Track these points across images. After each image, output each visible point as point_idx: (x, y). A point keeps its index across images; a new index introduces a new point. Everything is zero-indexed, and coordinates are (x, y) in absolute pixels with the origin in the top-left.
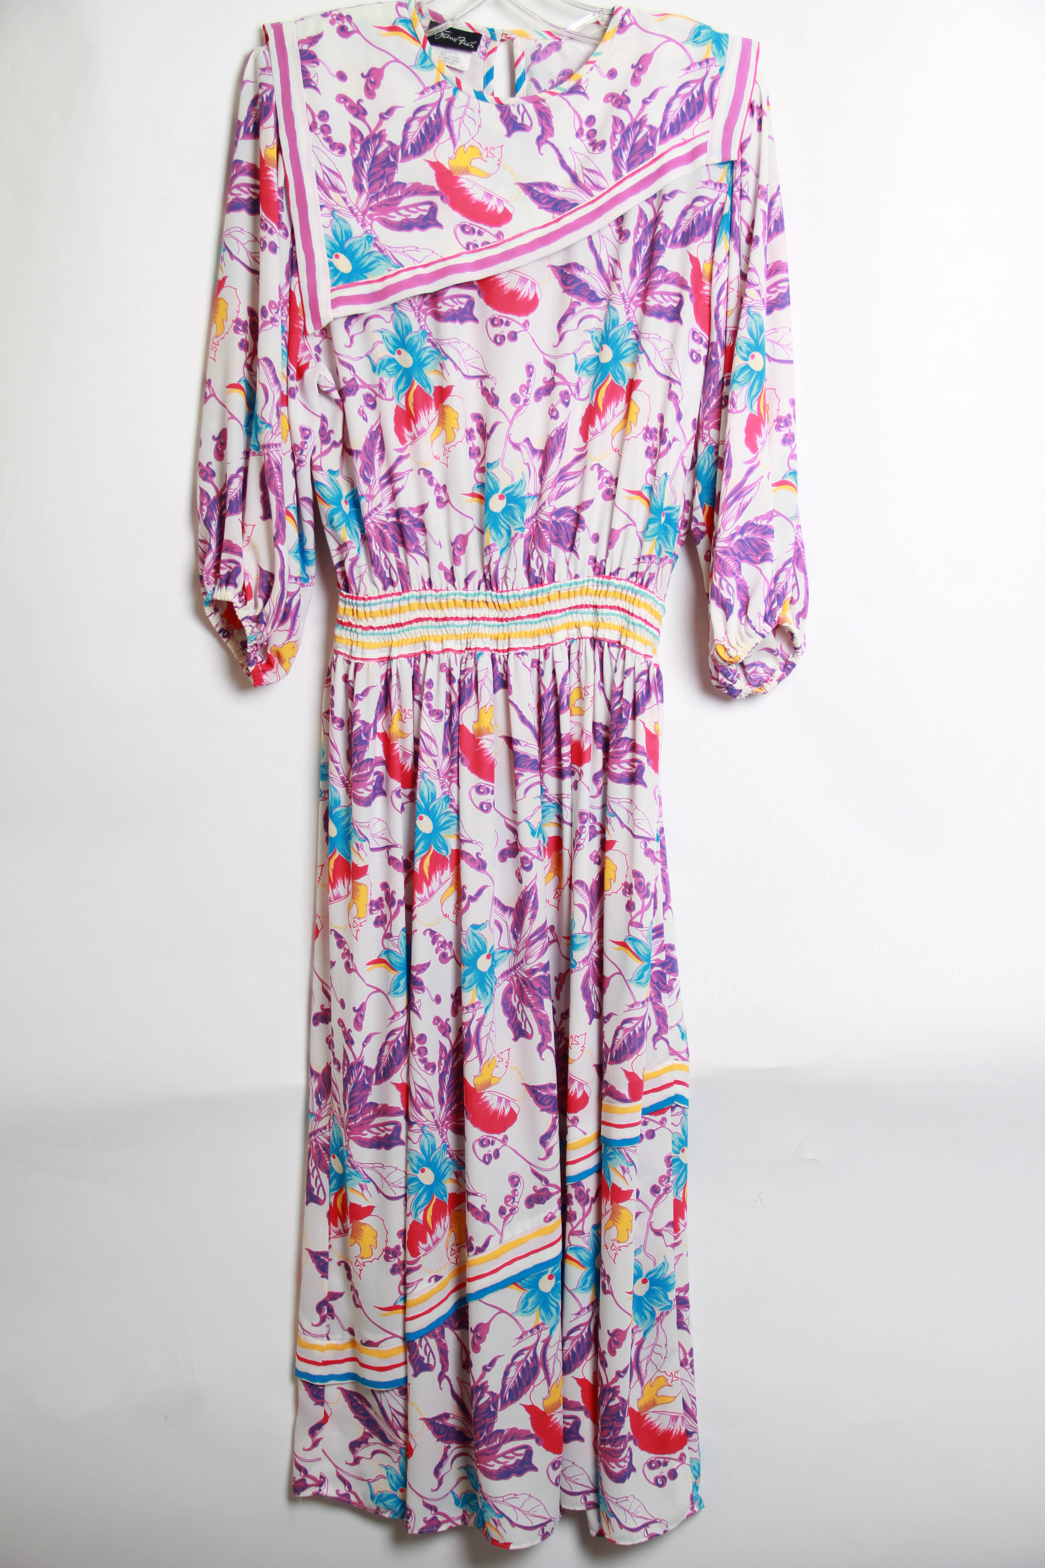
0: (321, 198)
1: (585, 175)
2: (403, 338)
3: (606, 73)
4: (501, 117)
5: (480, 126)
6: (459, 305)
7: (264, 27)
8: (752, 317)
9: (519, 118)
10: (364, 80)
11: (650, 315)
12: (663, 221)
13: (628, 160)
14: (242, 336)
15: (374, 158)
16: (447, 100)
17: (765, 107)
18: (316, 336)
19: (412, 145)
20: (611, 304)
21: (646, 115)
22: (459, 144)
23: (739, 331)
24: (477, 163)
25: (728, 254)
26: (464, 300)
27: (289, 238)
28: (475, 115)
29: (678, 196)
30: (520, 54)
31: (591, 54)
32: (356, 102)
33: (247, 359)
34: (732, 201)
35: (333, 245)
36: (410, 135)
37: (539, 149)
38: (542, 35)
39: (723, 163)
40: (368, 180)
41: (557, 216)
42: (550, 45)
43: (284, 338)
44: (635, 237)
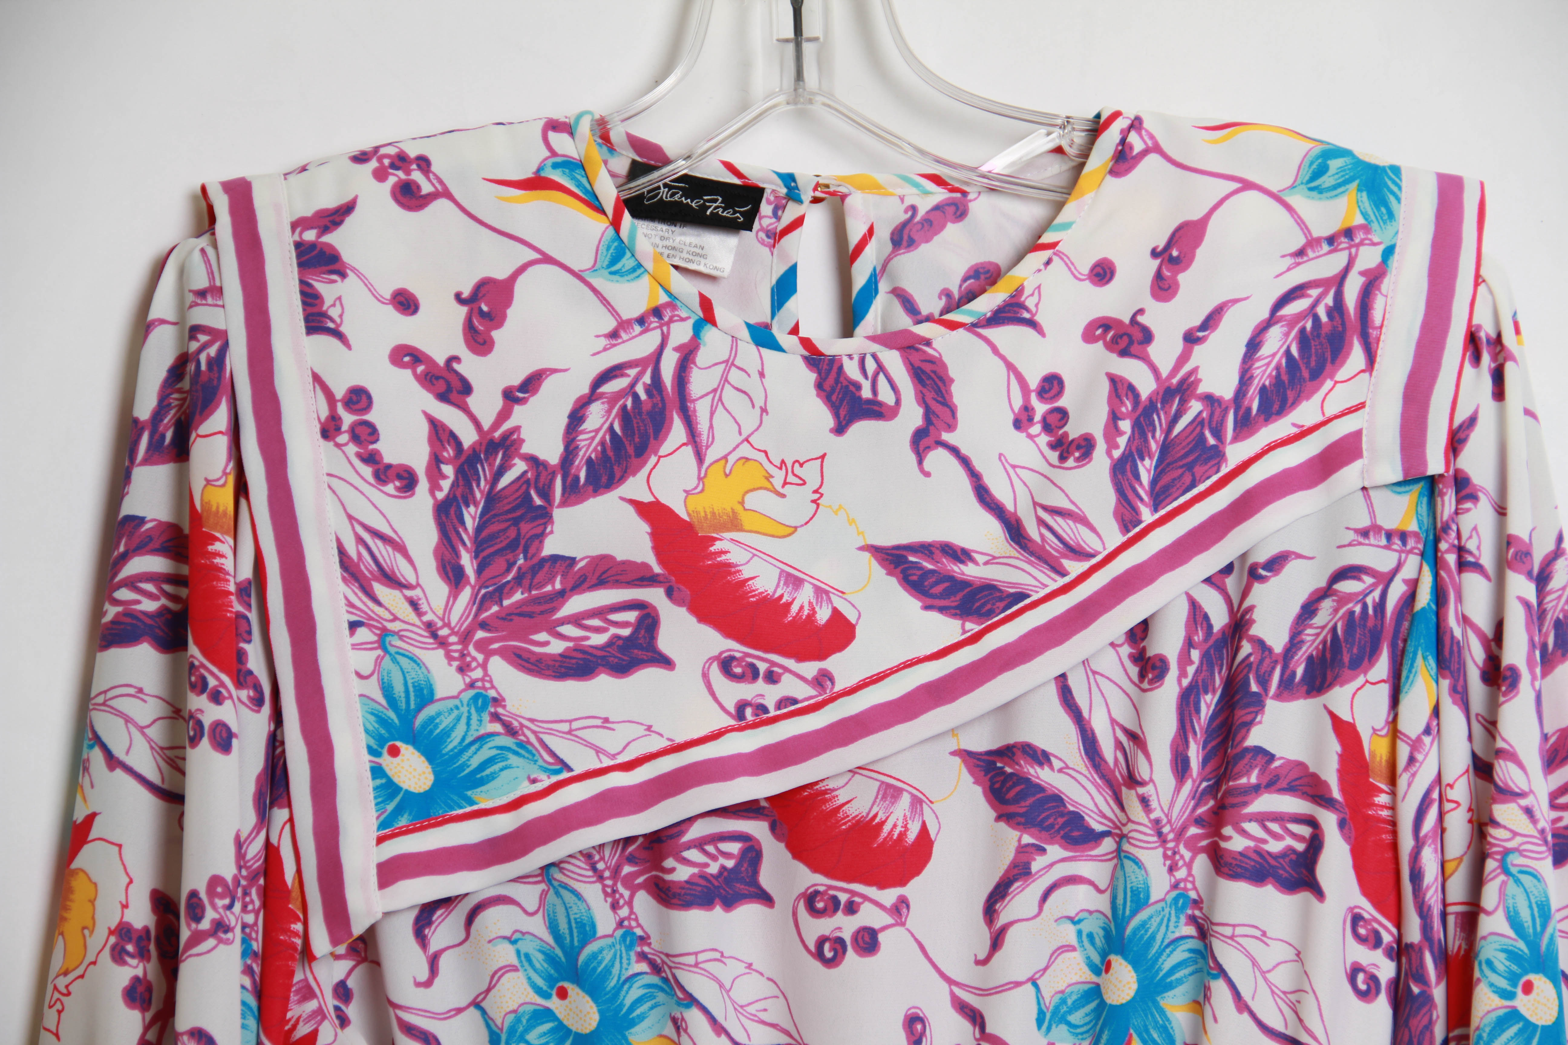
0: (350, 604)
1: (1041, 522)
2: (572, 954)
3: (1085, 269)
4: (819, 386)
5: (764, 410)
6: (722, 861)
7: (204, 189)
8: (1518, 881)
9: (866, 386)
10: (464, 310)
11: (1234, 876)
12: (1254, 631)
13: (1154, 482)
14: (133, 969)
15: (492, 498)
16: (676, 349)
17: (1509, 339)
18: (337, 957)
19: (589, 462)
20: (1126, 847)
21: (1195, 370)
22: (711, 455)
23: (1483, 919)
24: (761, 501)
25: (1436, 712)
26: (734, 848)
27: (267, 709)
28: (752, 385)
29: (1292, 567)
30: (863, 229)
31: (1046, 225)
32: (441, 361)
33: (146, 1029)
34: (1436, 576)
35: (383, 721)
36: (583, 440)
37: (920, 462)
38: (917, 185)
39: (1405, 482)
40: (476, 554)
41: (973, 627)
42: (937, 208)
43: (248, 970)
44: (1183, 674)
